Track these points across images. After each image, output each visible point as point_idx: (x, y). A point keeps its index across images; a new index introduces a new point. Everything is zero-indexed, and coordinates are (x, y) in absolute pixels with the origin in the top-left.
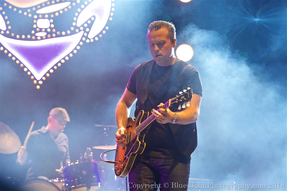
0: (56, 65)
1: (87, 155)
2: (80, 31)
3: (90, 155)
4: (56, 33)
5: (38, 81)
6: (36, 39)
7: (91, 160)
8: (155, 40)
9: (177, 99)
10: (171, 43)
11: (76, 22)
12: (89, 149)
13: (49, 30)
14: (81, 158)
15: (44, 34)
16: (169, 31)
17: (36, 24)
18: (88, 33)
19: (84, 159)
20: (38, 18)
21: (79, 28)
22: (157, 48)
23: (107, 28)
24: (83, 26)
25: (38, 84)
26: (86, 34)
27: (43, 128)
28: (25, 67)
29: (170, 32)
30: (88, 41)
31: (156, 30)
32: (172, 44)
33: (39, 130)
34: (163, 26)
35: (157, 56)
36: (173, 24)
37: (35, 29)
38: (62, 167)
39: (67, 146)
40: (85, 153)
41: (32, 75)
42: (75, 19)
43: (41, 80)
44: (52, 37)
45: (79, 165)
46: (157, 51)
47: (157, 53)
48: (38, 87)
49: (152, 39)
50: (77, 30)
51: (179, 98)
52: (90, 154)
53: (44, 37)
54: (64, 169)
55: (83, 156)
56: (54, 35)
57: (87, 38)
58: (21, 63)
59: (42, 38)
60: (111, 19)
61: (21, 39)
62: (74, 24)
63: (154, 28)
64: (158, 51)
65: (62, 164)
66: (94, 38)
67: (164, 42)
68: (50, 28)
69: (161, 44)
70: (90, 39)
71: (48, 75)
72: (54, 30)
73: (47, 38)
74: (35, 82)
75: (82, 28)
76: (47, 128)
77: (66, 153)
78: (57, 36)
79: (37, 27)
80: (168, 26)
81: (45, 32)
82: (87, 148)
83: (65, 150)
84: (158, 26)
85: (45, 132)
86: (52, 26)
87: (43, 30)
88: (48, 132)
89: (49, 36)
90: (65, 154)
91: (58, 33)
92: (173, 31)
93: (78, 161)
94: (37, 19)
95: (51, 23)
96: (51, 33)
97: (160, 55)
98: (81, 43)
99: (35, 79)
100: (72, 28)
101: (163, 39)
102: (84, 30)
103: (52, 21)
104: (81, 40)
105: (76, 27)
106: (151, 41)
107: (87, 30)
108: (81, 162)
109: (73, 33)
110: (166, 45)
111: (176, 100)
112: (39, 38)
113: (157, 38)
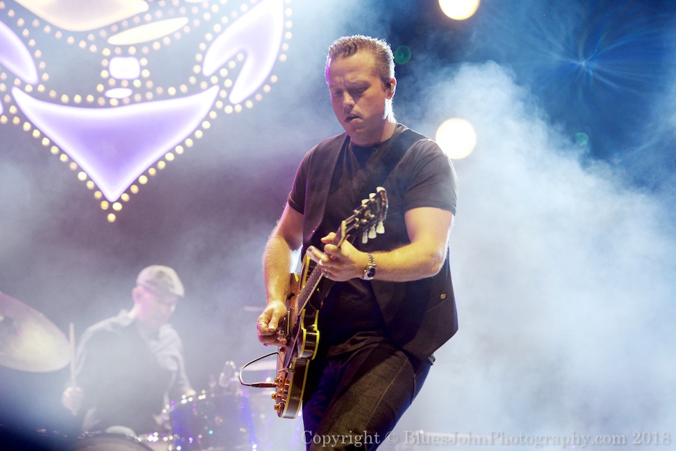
0: (154, 165)
1: (226, 380)
2: (210, 85)
3: (233, 380)
4: (153, 90)
5: (111, 204)
6: (108, 105)
7: (235, 391)
8: (343, 81)
9: (357, 219)
10: (382, 88)
11: (201, 64)
12: (232, 363)
13: (137, 84)
14: (212, 385)
15: (125, 93)
16: (377, 58)
17: (107, 69)
18: (229, 90)
19: (219, 389)
20: (113, 55)
21: (208, 79)
22: (348, 99)
23: (274, 79)
24: (217, 73)
25: (110, 210)
26: (223, 94)
27: (123, 313)
28: (80, 169)
29: (379, 62)
30: (229, 110)
31: (345, 57)
32: (384, 91)
33: (113, 320)
34: (361, 48)
35: (349, 119)
36: (386, 43)
37: (105, 82)
38: (168, 407)
39: (181, 358)
40: (222, 375)
41: (97, 188)
42: (199, 57)
43: (120, 200)
44: (144, 100)
45: (207, 403)
46: (348, 107)
47: (349, 113)
48: (112, 217)
49: (337, 79)
50: (204, 85)
51: (361, 216)
52: (233, 376)
53: (127, 101)
54: (171, 410)
55: (217, 380)
56: (149, 95)
57: (226, 102)
58: (71, 160)
59: (121, 103)
60: (283, 58)
61: (71, 104)
62: (197, 69)
63: (339, 52)
64: (351, 106)
65: (166, 400)
66: (243, 103)
67: (366, 86)
68: (140, 78)
69: (357, 91)
70: (233, 106)
71: (135, 189)
72: (150, 84)
73: (132, 101)
74: (104, 205)
75: (214, 80)
76: (132, 314)
77: (178, 372)
78: (157, 98)
79: (110, 77)
80: (374, 46)
81: (128, 87)
82: (227, 363)
83: (173, 367)
84: (350, 48)
85: (126, 323)
86: (146, 73)
87: (125, 83)
88: (135, 323)
89: (138, 97)
90: (174, 376)
91: (160, 90)
92: (386, 60)
93: (203, 392)
94: (109, 58)
95: (142, 68)
96: (143, 90)
97: (356, 117)
98: (213, 115)
99: (104, 198)
100: (193, 80)
101: (362, 77)
102: (221, 84)
103: (144, 62)
104: (213, 108)
105: (200, 77)
106: (334, 84)
107: (228, 83)
108: (213, 395)
109: (194, 90)
110: (369, 92)
111: (354, 222)
112: (114, 102)
113: (349, 77)
